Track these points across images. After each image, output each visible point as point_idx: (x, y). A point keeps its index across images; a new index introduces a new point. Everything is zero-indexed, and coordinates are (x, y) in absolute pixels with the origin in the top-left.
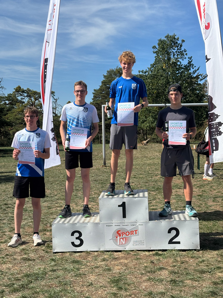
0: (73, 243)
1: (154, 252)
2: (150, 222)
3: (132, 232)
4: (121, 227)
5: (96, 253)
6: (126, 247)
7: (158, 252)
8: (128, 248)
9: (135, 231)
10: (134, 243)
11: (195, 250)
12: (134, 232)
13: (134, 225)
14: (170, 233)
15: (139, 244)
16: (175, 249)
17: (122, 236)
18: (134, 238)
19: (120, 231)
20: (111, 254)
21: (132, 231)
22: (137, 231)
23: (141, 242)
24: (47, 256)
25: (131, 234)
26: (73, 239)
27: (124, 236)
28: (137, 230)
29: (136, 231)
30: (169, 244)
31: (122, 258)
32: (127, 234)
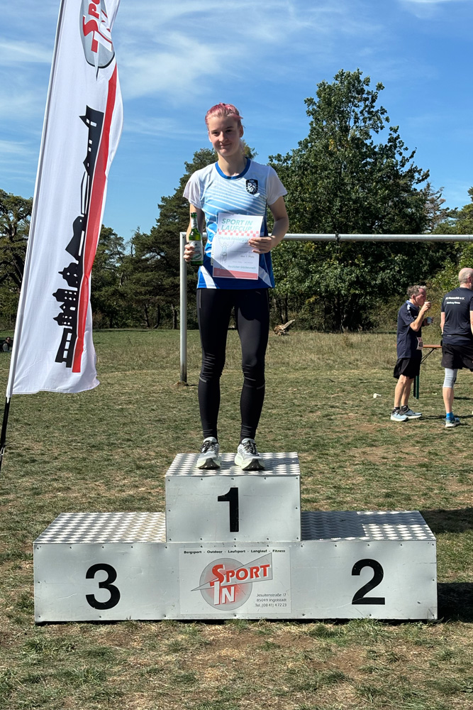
0: (91, 599)
1: (313, 627)
2: (304, 542)
3: (254, 570)
4: (225, 555)
5: (154, 628)
6: (236, 611)
7: (323, 627)
8: (242, 613)
9: (261, 567)
10: (258, 600)
11: (425, 621)
12: (261, 570)
13: (259, 552)
14: (359, 574)
15: (271, 602)
16: (371, 617)
17: (228, 581)
18: (259, 587)
19: (221, 566)
20: (195, 631)
21: (254, 568)
22: (267, 568)
23: (279, 598)
24: (19, 635)
25: (252, 577)
26: (93, 587)
27: (233, 580)
28: (268, 566)
29: (264, 567)
30: (353, 603)
31: (226, 643)
32: (242, 574)
